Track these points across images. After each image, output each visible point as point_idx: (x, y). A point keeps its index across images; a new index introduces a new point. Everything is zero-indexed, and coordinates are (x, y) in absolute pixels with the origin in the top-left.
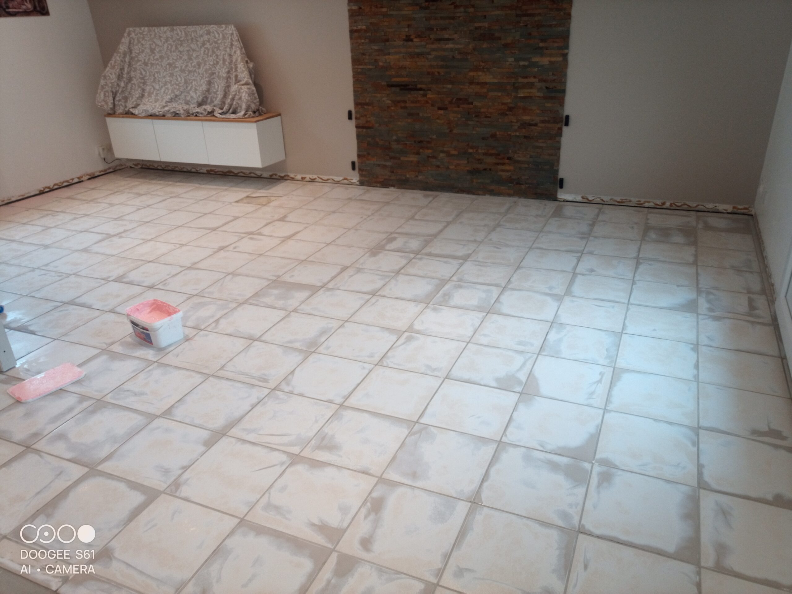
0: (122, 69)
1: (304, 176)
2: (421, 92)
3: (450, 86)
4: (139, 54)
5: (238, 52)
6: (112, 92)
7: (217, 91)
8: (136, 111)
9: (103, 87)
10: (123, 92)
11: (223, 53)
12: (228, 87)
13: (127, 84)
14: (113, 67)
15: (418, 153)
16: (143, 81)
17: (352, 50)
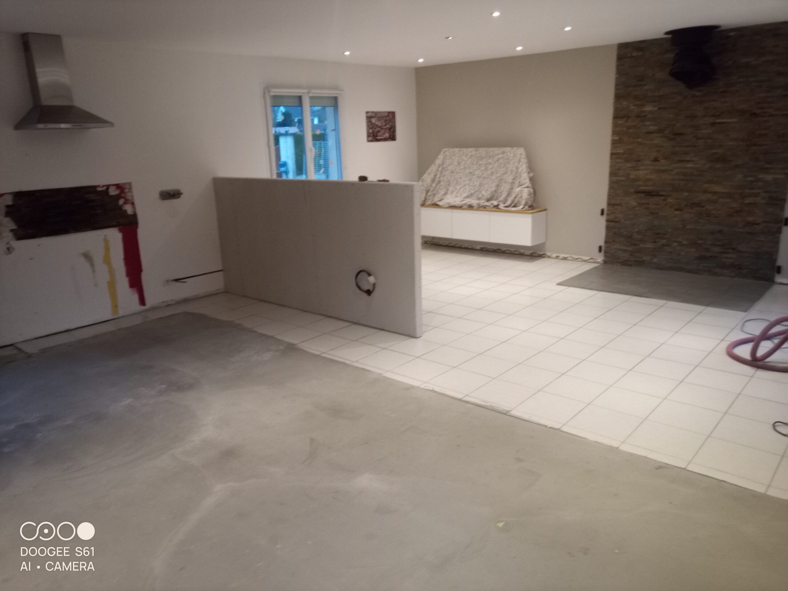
0: (436, 175)
1: (558, 255)
2: (662, 198)
3: (686, 194)
4: (449, 165)
5: (524, 166)
7: (502, 192)
8: (440, 203)
11: (512, 166)
12: (512, 189)
13: (437, 185)
15: (655, 242)
17: (611, 166)
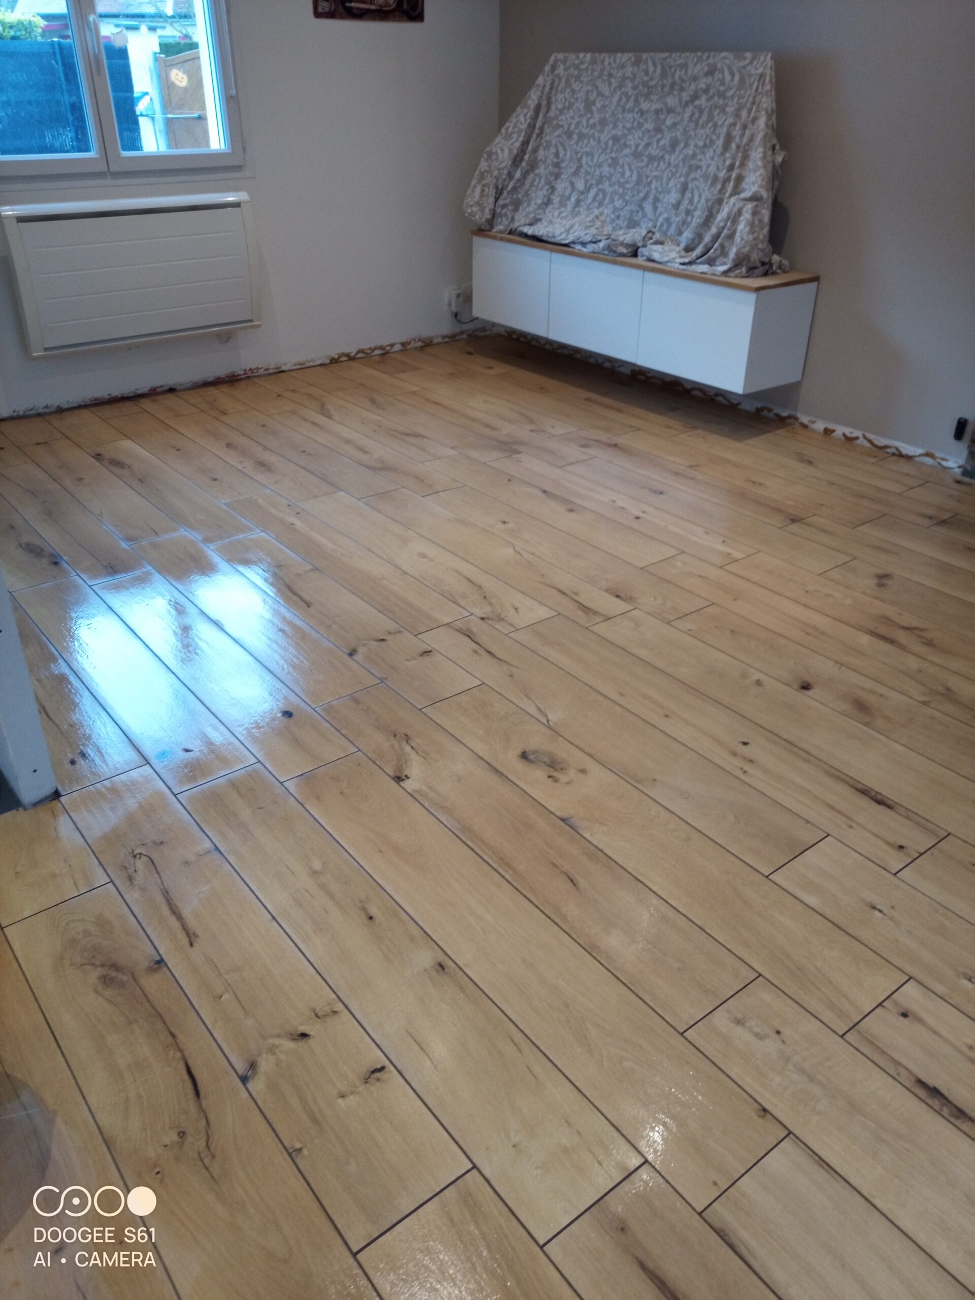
0: (526, 142)
4: (561, 111)
5: (764, 122)
6: (497, 188)
9: (482, 176)
10: (515, 189)
12: (718, 201)
13: (525, 174)
14: (508, 137)
16: (556, 170)
